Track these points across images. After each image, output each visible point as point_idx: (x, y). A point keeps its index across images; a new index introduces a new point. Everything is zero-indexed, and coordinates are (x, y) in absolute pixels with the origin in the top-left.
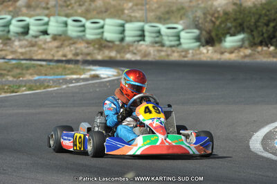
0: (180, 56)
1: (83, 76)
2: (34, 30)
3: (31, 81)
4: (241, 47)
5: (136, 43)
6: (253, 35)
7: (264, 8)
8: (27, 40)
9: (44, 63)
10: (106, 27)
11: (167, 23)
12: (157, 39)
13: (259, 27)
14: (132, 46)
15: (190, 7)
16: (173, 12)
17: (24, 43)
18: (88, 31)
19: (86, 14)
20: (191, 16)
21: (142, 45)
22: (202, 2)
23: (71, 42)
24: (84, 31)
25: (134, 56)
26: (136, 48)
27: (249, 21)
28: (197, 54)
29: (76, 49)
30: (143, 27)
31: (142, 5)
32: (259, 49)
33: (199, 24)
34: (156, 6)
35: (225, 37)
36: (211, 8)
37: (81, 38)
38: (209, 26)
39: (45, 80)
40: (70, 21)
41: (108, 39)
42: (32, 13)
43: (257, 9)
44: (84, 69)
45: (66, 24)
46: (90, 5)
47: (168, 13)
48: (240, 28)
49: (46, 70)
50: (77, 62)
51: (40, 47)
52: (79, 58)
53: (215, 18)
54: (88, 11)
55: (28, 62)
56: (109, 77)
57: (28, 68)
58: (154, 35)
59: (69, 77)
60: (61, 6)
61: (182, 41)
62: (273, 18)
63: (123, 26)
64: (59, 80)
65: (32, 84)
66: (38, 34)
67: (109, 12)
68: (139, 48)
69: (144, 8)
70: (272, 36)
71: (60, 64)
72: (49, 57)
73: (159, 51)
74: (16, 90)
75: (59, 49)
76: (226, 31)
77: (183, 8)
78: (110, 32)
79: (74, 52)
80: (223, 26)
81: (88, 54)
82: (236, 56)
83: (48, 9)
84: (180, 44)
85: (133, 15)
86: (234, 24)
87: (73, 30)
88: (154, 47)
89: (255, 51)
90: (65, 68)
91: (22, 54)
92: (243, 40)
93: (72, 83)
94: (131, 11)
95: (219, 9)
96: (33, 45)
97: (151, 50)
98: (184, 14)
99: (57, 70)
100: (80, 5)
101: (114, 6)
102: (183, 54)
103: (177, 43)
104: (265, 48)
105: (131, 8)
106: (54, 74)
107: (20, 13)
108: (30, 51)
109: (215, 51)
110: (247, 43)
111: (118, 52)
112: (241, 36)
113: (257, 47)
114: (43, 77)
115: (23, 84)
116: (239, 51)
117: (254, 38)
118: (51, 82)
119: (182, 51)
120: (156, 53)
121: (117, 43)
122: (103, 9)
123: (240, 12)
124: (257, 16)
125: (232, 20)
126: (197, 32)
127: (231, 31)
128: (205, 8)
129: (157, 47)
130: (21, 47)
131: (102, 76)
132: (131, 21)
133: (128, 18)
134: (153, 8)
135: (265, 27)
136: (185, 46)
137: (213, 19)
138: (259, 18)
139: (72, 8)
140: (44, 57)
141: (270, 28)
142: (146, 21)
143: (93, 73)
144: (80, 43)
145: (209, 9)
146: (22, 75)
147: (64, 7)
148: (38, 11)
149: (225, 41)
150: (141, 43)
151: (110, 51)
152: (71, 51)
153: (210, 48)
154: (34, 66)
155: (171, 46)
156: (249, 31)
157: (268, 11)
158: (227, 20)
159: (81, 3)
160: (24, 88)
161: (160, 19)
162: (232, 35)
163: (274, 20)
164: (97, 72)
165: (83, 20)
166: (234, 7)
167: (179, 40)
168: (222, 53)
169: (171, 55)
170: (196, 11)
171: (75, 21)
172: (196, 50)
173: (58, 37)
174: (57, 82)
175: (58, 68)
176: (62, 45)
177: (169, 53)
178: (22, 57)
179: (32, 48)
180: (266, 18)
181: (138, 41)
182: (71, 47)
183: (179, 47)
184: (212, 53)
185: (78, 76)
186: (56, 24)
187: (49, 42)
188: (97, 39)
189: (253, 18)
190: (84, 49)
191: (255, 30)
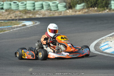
0: (59, 14)
1: (19, 26)
4: (83, 9)
6: (88, 4)
9: (3, 21)
10: (27, 5)
11: (52, 1)
12: (49, 8)
14: (38, 11)
18: (20, 7)
21: (42, 11)
23: (13, 12)
24: (18, 7)
25: (39, 16)
26: (40, 12)
28: (65, 13)
29: (16, 14)
30: (42, 3)
32: (91, 9)
35: (76, 5)
37: (17, 10)
38: (69, 1)
40: (12, 3)
41: (29, 9)
44: (19, 23)
45: (10, 4)
48: (82, 1)
49: (4, 24)
50: (16, 20)
51: (1, 15)
52: (17, 18)
56: (30, 25)
59: (13, 26)
63: (34, 3)
64: (9, 28)
68: (41, 12)
70: (95, 3)
71: (9, 21)
72: (5, 19)
73: (50, 13)
75: (8, 15)
76: (76, 3)
78: (29, 6)
79: (15, 16)
81: (21, 16)
82: (82, 13)
84: (58, 9)
87: (13, 7)
88: (47, 11)
89: (89, 10)
90: (11, 23)
92: (84, 6)
93: (15, 29)
97: (46, 13)
102: (60, 13)
104: (93, 9)
106: (7, 26)
109: (73, 11)
110: (85, 7)
111: (33, 14)
112: (83, 4)
113: (90, 8)
114: (3, 27)
116: (83, 11)
117: (88, 5)
118: (6, 29)
126: (64, 4)
127: (79, 2)
129: (49, 11)
131: (27, 25)
132: (37, 1)
140: (2, 19)
142: (43, 1)
143: (23, 24)
144: (17, 12)
149: (76, 7)
150: (42, 10)
151: (30, 14)
152: (13, 15)
153: (71, 10)
155: (55, 11)
156: (86, 2)
162: (79, 4)
164: (25, 24)
165: (18, 2)
168: (76, 12)
169: (55, 14)
171: (14, 3)
172: (65, 11)
173: (8, 10)
174: (9, 29)
175: (8, 23)
176: (10, 13)
177: (54, 13)
181: (41, 9)
182: (13, 14)
183: (58, 10)
184: (71, 12)
185: (17, 26)
186: (7, 5)
187: (4, 13)
188: (24, 10)
190: (18, 14)
191: (88, 1)
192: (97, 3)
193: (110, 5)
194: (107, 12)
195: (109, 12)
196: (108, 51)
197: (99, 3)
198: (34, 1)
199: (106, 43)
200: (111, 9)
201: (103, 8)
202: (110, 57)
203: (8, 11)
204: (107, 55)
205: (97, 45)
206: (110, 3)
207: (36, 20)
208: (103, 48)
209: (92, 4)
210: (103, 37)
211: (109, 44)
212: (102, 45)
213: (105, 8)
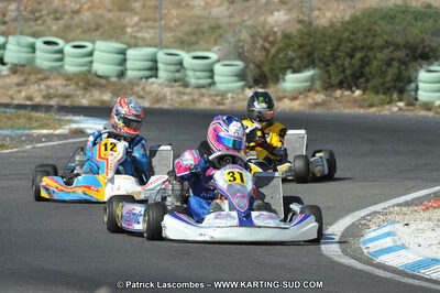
0: (213, 102)
1: (58, 132)
4: (309, 90)
5: (144, 80)
6: (328, 71)
7: (347, 30)
10: (96, 53)
11: (194, 51)
12: (177, 75)
13: (338, 58)
14: (138, 85)
15: (230, 24)
16: (203, 32)
18: (67, 59)
19: (65, 33)
20: (232, 40)
21: (153, 83)
22: (249, 19)
23: (40, 76)
24: (62, 60)
26: (143, 89)
27: (323, 49)
28: (240, 100)
29: (49, 87)
30: (155, 55)
31: (155, 20)
32: (338, 93)
33: (244, 51)
34: (176, 21)
35: (284, 74)
36: (263, 28)
37: (57, 71)
38: (259, 55)
40: (39, 43)
41: (99, 73)
43: (335, 31)
44: (59, 120)
45: (33, 48)
46: (72, 18)
47: (195, 33)
48: (308, 60)
50: (48, 108)
52: (53, 102)
53: (270, 42)
54: (68, 28)
58: (173, 68)
59: (36, 132)
60: (27, 20)
61: (217, 78)
62: (360, 44)
63: (123, 53)
67: (101, 30)
68: (148, 88)
69: (157, 24)
71: (22, 112)
72: (6, 100)
73: (179, 93)
75: (20, 88)
76: (286, 65)
77: (218, 27)
79: (44, 93)
80: (281, 55)
81: (67, 97)
82: (302, 105)
83: (5, 23)
84: (214, 83)
85: (139, 35)
86: (299, 53)
87: (43, 58)
88: (172, 87)
89: (331, 96)
90: (30, 118)
92: (312, 79)
93: (42, 142)
94: (136, 29)
95: (276, 29)
97: (168, 91)
98: (221, 36)
99: (17, 121)
100: (57, 19)
101: (110, 21)
102: (218, 99)
103: (209, 81)
104: (347, 93)
105: (136, 25)
106: (12, 127)
110: (318, 84)
111: (115, 93)
112: (308, 73)
113: (334, 91)
116: (307, 96)
117: (330, 77)
118: (8, 139)
119: (217, 95)
120: (174, 96)
121: (114, 79)
122: (93, 26)
123: (309, 34)
124: (335, 42)
125: (296, 47)
126: (240, 64)
127: (297, 63)
128: (253, 27)
129: (177, 87)
131: (88, 132)
132: (136, 46)
133: (132, 41)
134: (172, 25)
135: (348, 59)
136: (221, 87)
137: (267, 45)
138: (339, 45)
139: (44, 22)
141: (356, 61)
142: (160, 45)
143: (74, 126)
144: (55, 78)
145: (260, 28)
147: (31, 21)
149: (284, 80)
150: (152, 80)
151: (101, 94)
152: (40, 91)
155: (200, 87)
156: (322, 65)
157: (354, 33)
158: (288, 45)
159: (58, 15)
161: (183, 44)
162: (294, 72)
163: (363, 48)
164: (82, 126)
165: (61, 42)
166: (299, 26)
167: (212, 77)
168: (279, 99)
169: (200, 101)
170: (240, 32)
171: (47, 43)
172: (238, 94)
173: (19, 68)
174: (19, 141)
175: (19, 117)
176: (26, 81)
177: (196, 97)
181: (148, 78)
182: (39, 85)
183: (213, 88)
185: (51, 131)
186: (17, 48)
187: (5, 76)
188: (82, 72)
189: (328, 44)
190: (60, 88)
191: (332, 64)
192: (362, 75)
193: (413, 85)
194: (400, 109)
195: (407, 113)
196: (390, 260)
197: (371, 73)
198: (122, 43)
199: (386, 230)
200: (417, 99)
201: (385, 93)
202: (399, 284)
203: (23, 73)
204: (388, 275)
205: (354, 232)
206: (413, 78)
208: (373, 247)
209: (346, 77)
210: (375, 204)
211: (399, 233)
212: (370, 234)
213: (391, 96)
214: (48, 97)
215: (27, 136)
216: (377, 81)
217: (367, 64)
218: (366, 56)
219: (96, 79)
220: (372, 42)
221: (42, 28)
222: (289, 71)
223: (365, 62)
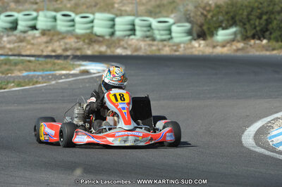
0: (172, 49)
1: (72, 72)
2: (22, 25)
3: (19, 76)
4: (233, 40)
5: (127, 38)
6: (245, 28)
7: (256, 1)
8: (15, 36)
9: (32, 59)
10: (96, 21)
11: (159, 17)
12: (148, 33)
13: (251, 20)
14: (123, 40)
16: (164, 5)
17: (13, 38)
18: (77, 26)
19: (75, 9)
20: (182, 10)
21: (132, 39)
23: (60, 37)
24: (73, 26)
25: (124, 50)
26: (127, 43)
27: (242, 14)
28: (189, 48)
29: (66, 44)
30: (133, 21)
32: (252, 42)
33: (190, 17)
35: (217, 31)
36: (202, 2)
37: (71, 33)
38: (200, 20)
39: (34, 76)
40: (59, 15)
41: (98, 33)
42: (20, 8)
43: (249, 3)
44: (73, 65)
45: (55, 19)
47: (159, 6)
48: (232, 21)
49: (35, 67)
50: (66, 57)
51: (29, 43)
52: (69, 53)
53: (207, 11)
54: (77, 5)
55: (16, 58)
56: (99, 73)
57: (16, 64)
58: (145, 29)
59: (58, 73)
61: (173, 35)
62: (265, 10)
63: (113, 20)
64: (50, 75)
65: (20, 80)
66: (27, 29)
67: (98, 6)
68: (130, 43)
70: (265, 30)
71: (49, 60)
72: (38, 53)
73: (150, 45)
74: (4, 87)
75: (48, 44)
76: (217, 25)
77: (174, 2)
78: (100, 27)
79: (63, 47)
80: (214, 19)
81: (78, 49)
82: (228, 50)
83: (36, 3)
84: (172, 38)
85: (123, 8)
86: (226, 17)
87: (62, 25)
88: (145, 41)
89: (247, 44)
90: (54, 64)
91: (10, 49)
92: (235, 34)
93: (62, 79)
94: (120, 5)
95: (210, 2)
96: (21, 41)
97: (142, 44)
98: (175, 8)
99: (46, 66)
102: (175, 48)
103: (169, 36)
104: (258, 42)
105: (120, 2)
106: (43, 70)
107: (8, 8)
108: (19, 47)
109: (207, 45)
110: (239, 37)
111: (109, 46)
112: (233, 30)
113: (249, 41)
114: (32, 73)
115: (12, 80)
116: (232, 45)
117: (246, 32)
118: (40, 78)
119: (174, 46)
120: (147, 47)
121: (107, 37)
122: (93, 4)
123: (232, 5)
124: (249, 9)
125: (224, 13)
126: (188, 25)
127: (225, 24)
129: (148, 41)
130: (9, 42)
131: (92, 71)
132: (121, 15)
133: (118, 13)
134: (144, 1)
135: (258, 21)
136: (176, 40)
137: (205, 13)
138: (252, 11)
139: (62, 2)
140: (33, 52)
141: (263, 21)
142: (136, 15)
143: (82, 68)
144: (70, 38)
145: (200, 2)
146: (10, 71)
147: (53, 2)
148: (27, 6)
149: (217, 35)
150: (132, 37)
151: (100, 46)
152: (60, 46)
153: (202, 42)
154: (23, 62)
155: (163, 40)
156: (241, 24)
157: (261, 4)
158: (219, 13)
160: (12, 85)
161: (151, 13)
162: (224, 29)
163: (267, 13)
164: (87, 68)
165: (73, 15)
167: (170, 34)
168: (214, 47)
169: (162, 50)
170: (187, 5)
171: (64, 15)
172: (187, 44)
173: (47, 32)
174: (46, 78)
175: (47, 63)
176: (51, 40)
177: (160, 47)
178: (10, 53)
179: (20, 44)
180: (259, 11)
181: (129, 36)
182: (60, 42)
183: (171, 41)
184: (204, 46)
185: (68, 72)
186: (45, 19)
187: (37, 37)
188: (86, 33)
189: (245, 11)
190: (73, 44)
191: (247, 23)
192: (267, 30)
197: (273, 29)
198: (112, 13)
203: (49, 35)
205: (263, 132)
207: (115, 62)
208: (276, 140)
209: (257, 31)
210: (277, 112)
212: (274, 132)
214: (66, 50)
215: (52, 75)
216: (277, 34)
217: (271, 23)
218: (270, 18)
219: (96, 38)
220: (273, 9)
221: (60, 6)
222: (220, 29)
223: (268, 22)
